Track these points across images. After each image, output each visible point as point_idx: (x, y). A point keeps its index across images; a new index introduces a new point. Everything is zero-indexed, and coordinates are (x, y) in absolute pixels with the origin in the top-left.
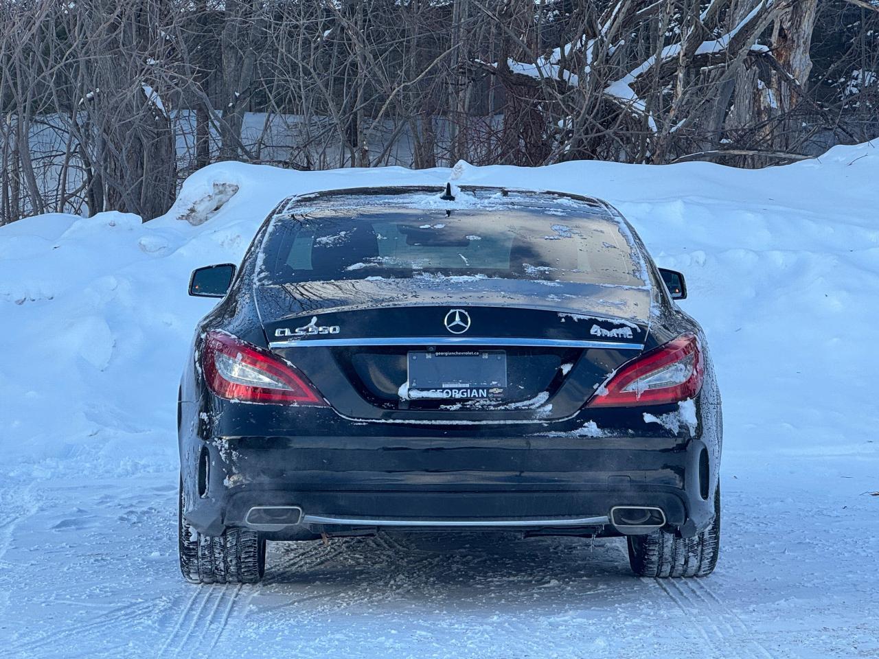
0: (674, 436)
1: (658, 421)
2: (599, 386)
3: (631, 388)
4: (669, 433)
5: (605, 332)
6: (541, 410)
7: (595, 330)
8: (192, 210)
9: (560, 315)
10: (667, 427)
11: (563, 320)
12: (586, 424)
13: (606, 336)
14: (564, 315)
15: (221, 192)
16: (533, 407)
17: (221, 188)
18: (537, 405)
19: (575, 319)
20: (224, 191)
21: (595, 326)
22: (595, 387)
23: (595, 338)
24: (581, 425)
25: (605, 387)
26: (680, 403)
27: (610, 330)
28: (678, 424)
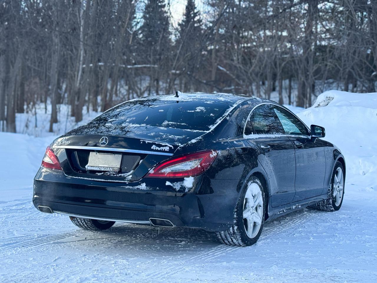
0: (176, 191)
1: (171, 185)
2: (151, 169)
3: (163, 171)
4: (174, 190)
5: (158, 148)
6: (128, 177)
7: (154, 147)
8: (319, 105)
9: (141, 140)
10: (174, 187)
11: (142, 143)
12: (142, 184)
13: (157, 150)
14: (142, 141)
15: (329, 100)
16: (125, 176)
17: (329, 98)
18: (127, 175)
19: (146, 142)
20: (329, 99)
21: (154, 145)
22: (149, 170)
23: (153, 150)
24: (140, 184)
25: (153, 170)
26: (185, 178)
27: (160, 147)
28: (180, 186)
